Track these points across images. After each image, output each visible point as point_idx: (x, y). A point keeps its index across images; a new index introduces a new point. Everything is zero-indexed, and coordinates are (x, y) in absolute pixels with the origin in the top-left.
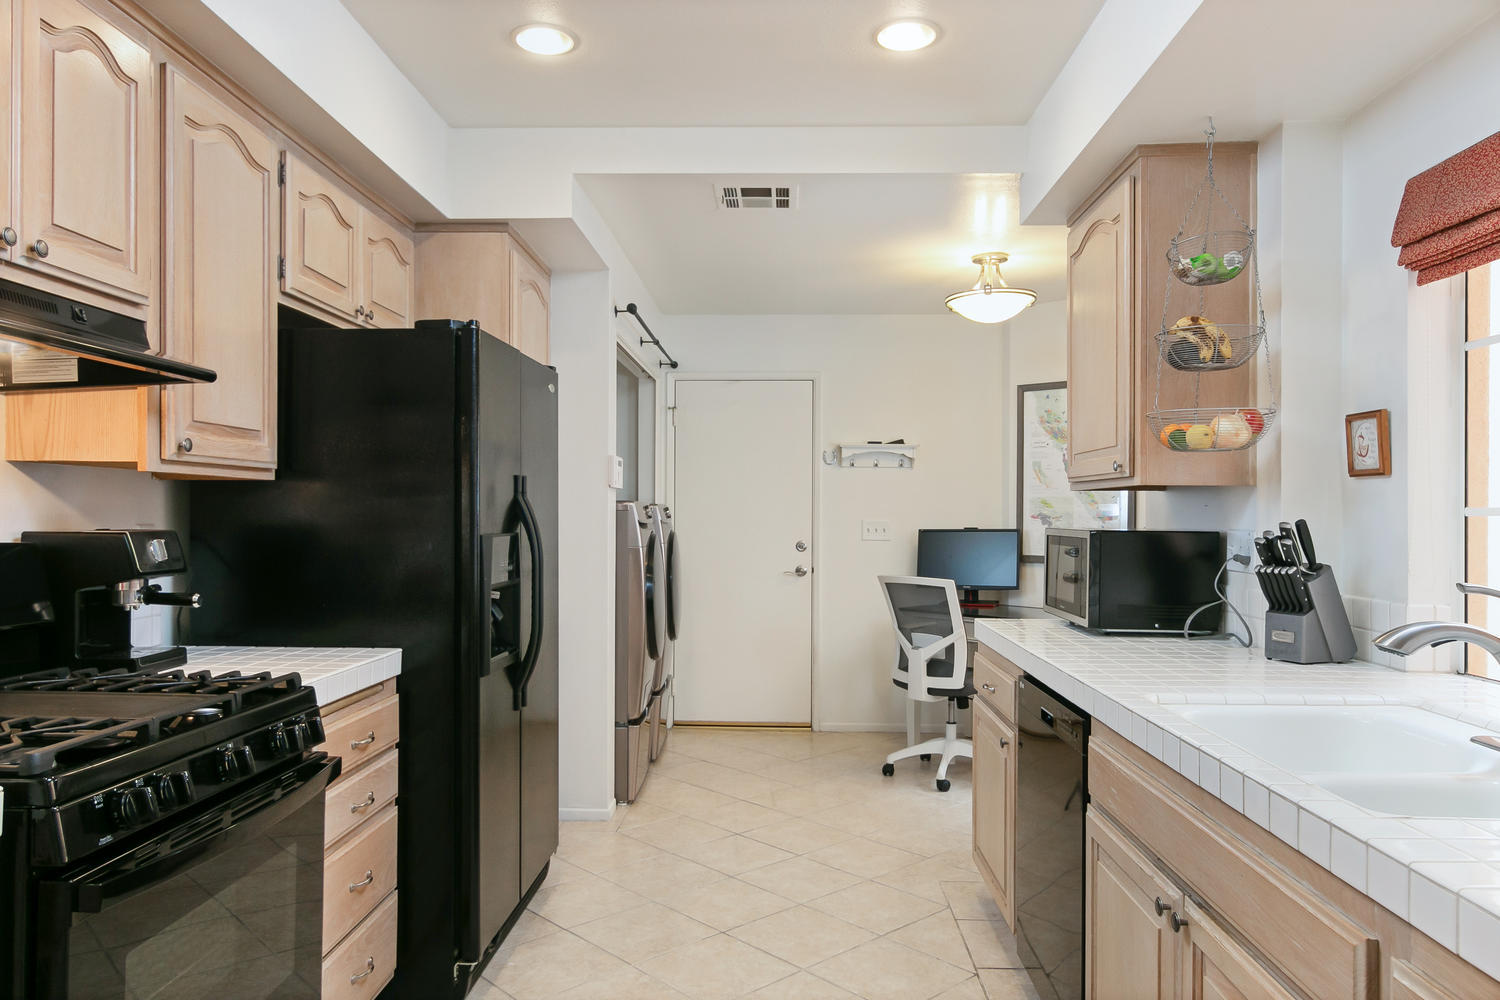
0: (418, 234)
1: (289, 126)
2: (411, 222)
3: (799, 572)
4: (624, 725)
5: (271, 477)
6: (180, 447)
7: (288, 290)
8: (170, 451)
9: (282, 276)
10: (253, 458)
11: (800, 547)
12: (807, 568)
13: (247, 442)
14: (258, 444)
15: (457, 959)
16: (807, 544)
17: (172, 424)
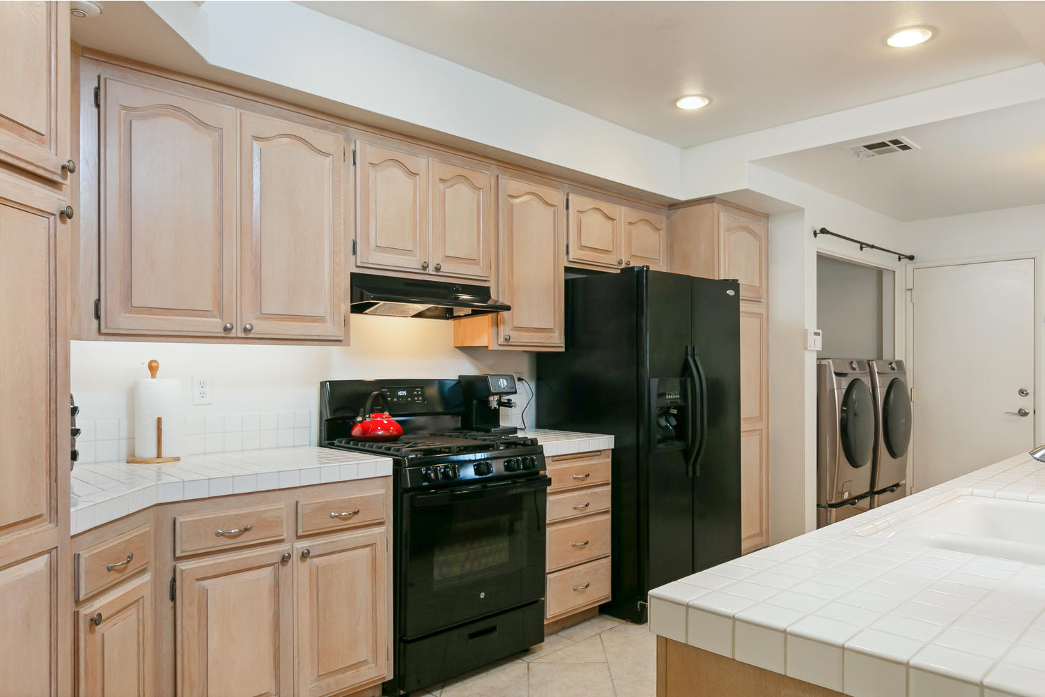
0: (670, 212)
1: (571, 180)
2: (666, 206)
3: (1022, 413)
4: (824, 507)
5: (563, 350)
6: (506, 339)
7: (571, 260)
8: (501, 341)
9: (567, 253)
10: (548, 341)
11: (1022, 392)
12: (1030, 410)
13: (546, 334)
14: (552, 335)
15: (639, 600)
16: (1030, 391)
17: (502, 330)
